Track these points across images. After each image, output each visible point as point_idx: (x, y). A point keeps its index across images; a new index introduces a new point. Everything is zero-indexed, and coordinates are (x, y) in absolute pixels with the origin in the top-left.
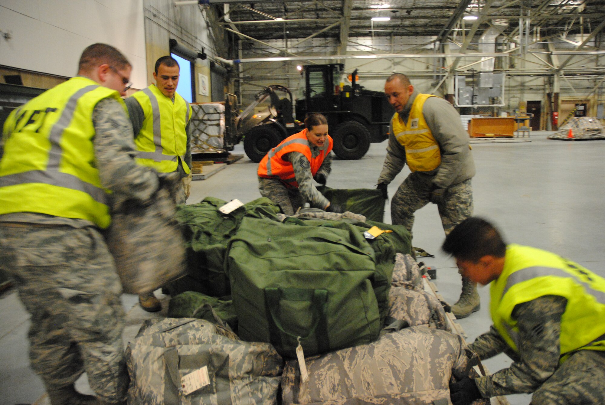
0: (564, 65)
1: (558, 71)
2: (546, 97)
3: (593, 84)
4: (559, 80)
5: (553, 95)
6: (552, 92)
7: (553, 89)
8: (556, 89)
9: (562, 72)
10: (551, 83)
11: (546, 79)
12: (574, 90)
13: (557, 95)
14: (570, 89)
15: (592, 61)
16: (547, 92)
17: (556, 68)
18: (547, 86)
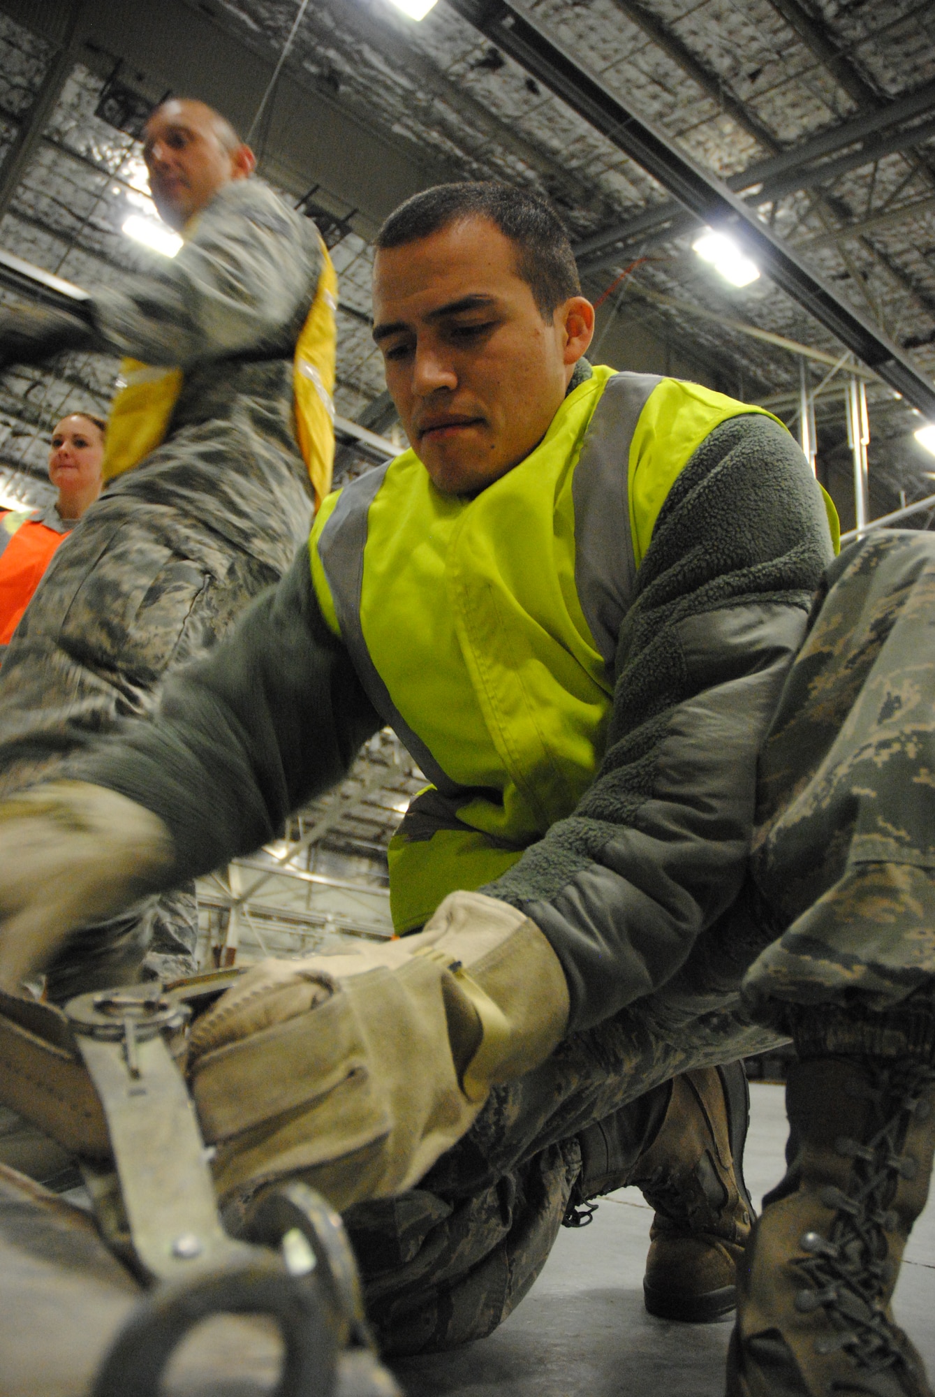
0: (250, 892)
1: (239, 902)
2: (210, 955)
3: (298, 944)
4: (240, 923)
5: (224, 953)
6: (222, 947)
7: (225, 941)
8: (232, 940)
9: (246, 907)
10: (222, 926)
11: (214, 916)
12: (264, 949)
13: (232, 952)
14: (259, 946)
15: (299, 897)
16: (214, 943)
17: (235, 895)
18: (215, 932)
